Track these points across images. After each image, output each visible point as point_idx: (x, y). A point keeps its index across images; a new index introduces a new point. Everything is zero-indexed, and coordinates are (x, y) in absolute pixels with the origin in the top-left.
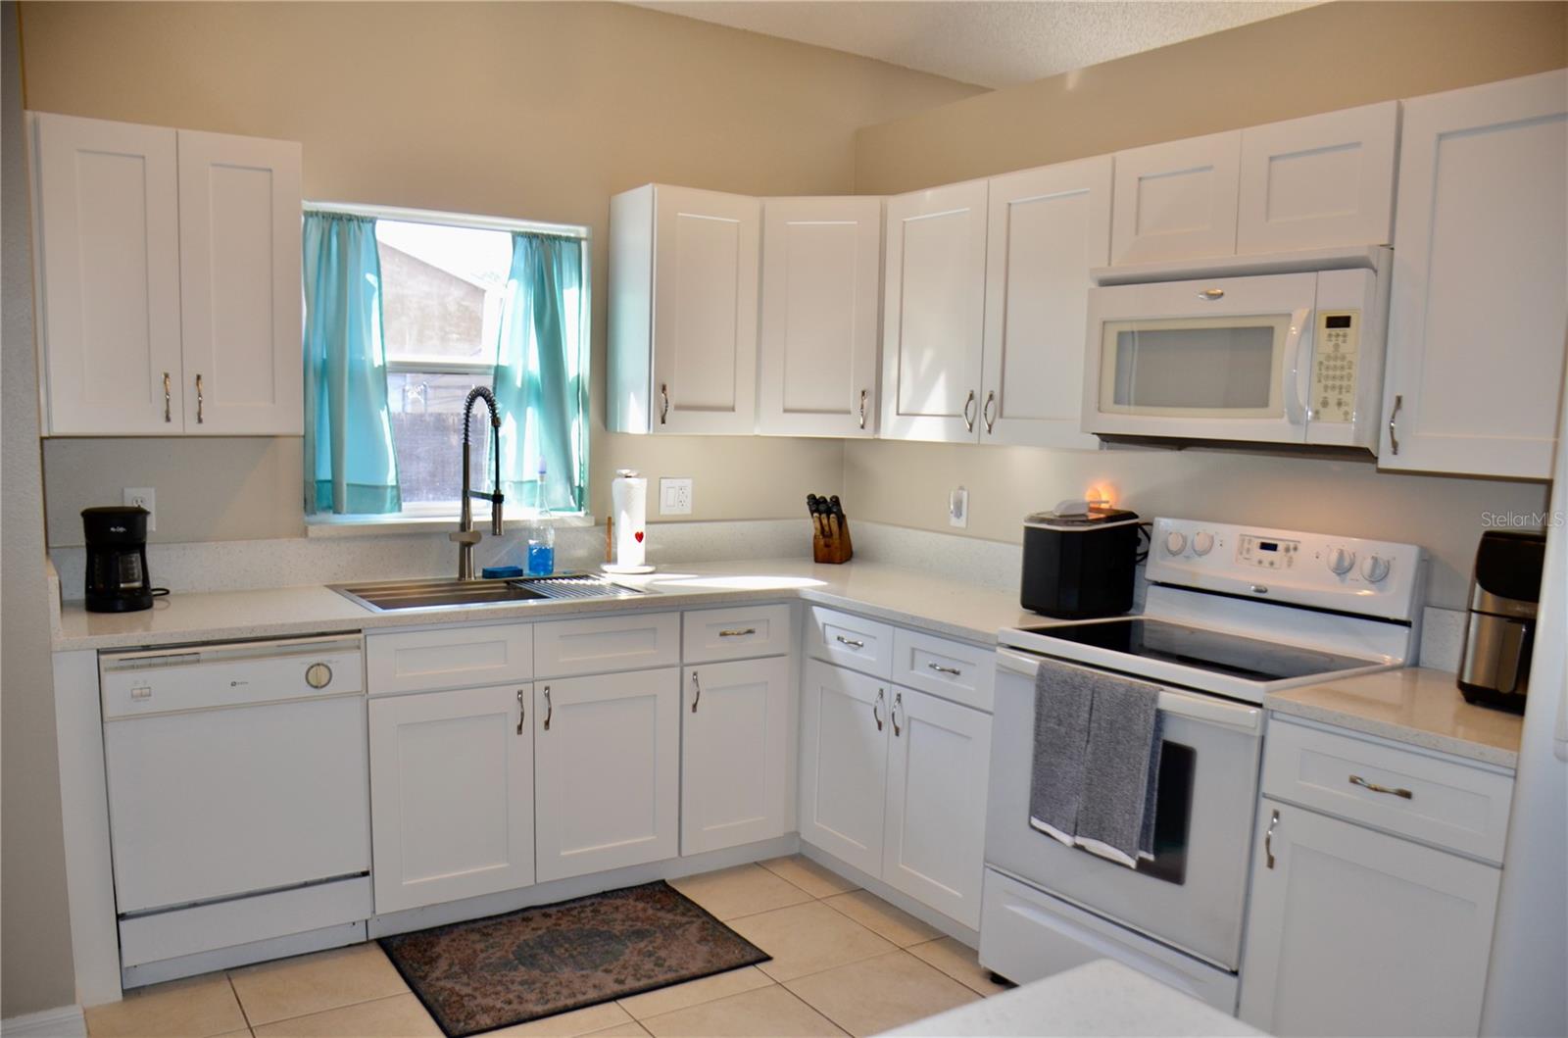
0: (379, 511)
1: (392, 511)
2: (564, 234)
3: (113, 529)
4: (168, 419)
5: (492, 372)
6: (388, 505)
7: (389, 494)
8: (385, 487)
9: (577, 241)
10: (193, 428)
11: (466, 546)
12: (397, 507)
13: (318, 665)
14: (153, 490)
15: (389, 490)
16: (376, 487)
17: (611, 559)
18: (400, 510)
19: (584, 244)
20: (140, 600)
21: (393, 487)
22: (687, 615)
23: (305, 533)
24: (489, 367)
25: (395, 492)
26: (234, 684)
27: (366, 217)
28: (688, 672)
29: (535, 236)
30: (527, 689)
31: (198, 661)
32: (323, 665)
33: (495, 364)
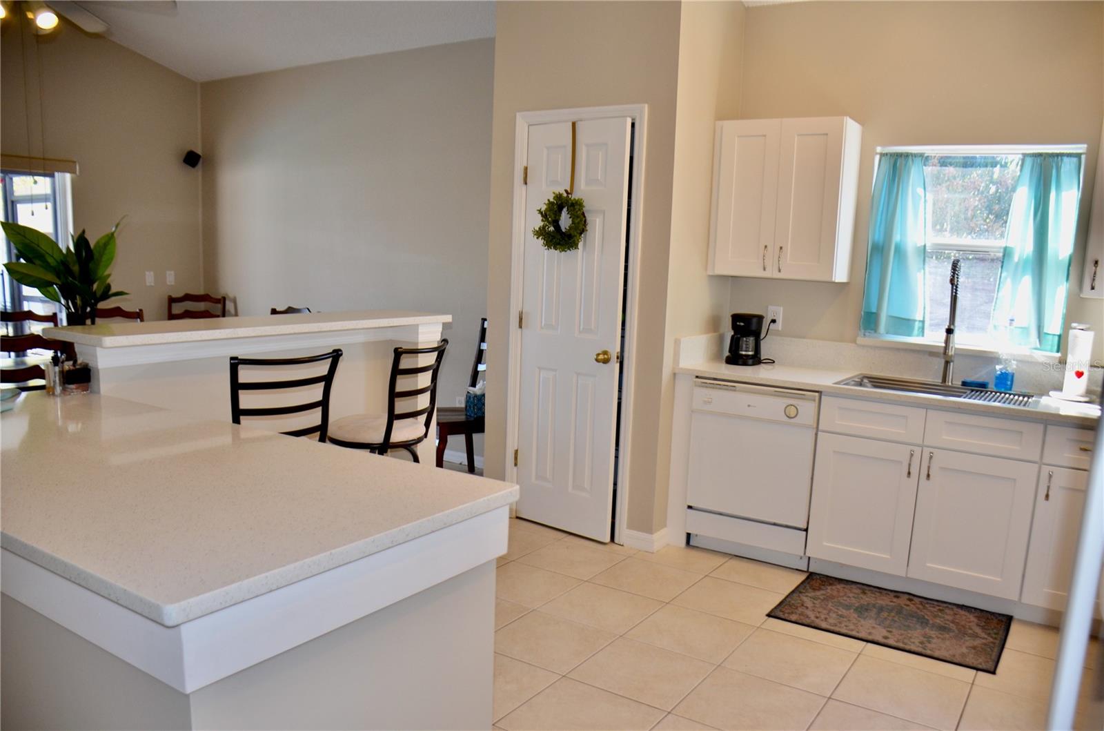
0: (910, 335)
1: (918, 336)
2: (1065, 151)
3: (738, 323)
4: (764, 269)
5: (1002, 250)
6: (916, 331)
7: (917, 325)
8: (915, 321)
9: (1078, 156)
10: (777, 275)
11: (947, 363)
12: (921, 334)
13: (792, 405)
14: (782, 308)
15: (917, 323)
16: (909, 320)
17: (1059, 388)
18: (923, 336)
19: (1083, 157)
20: (756, 360)
21: (920, 321)
23: (854, 341)
24: (1000, 248)
25: (921, 324)
26: (749, 406)
27: (917, 154)
28: (1046, 470)
29: (1040, 155)
30: (917, 451)
31: (735, 391)
32: (794, 406)
33: (1004, 245)
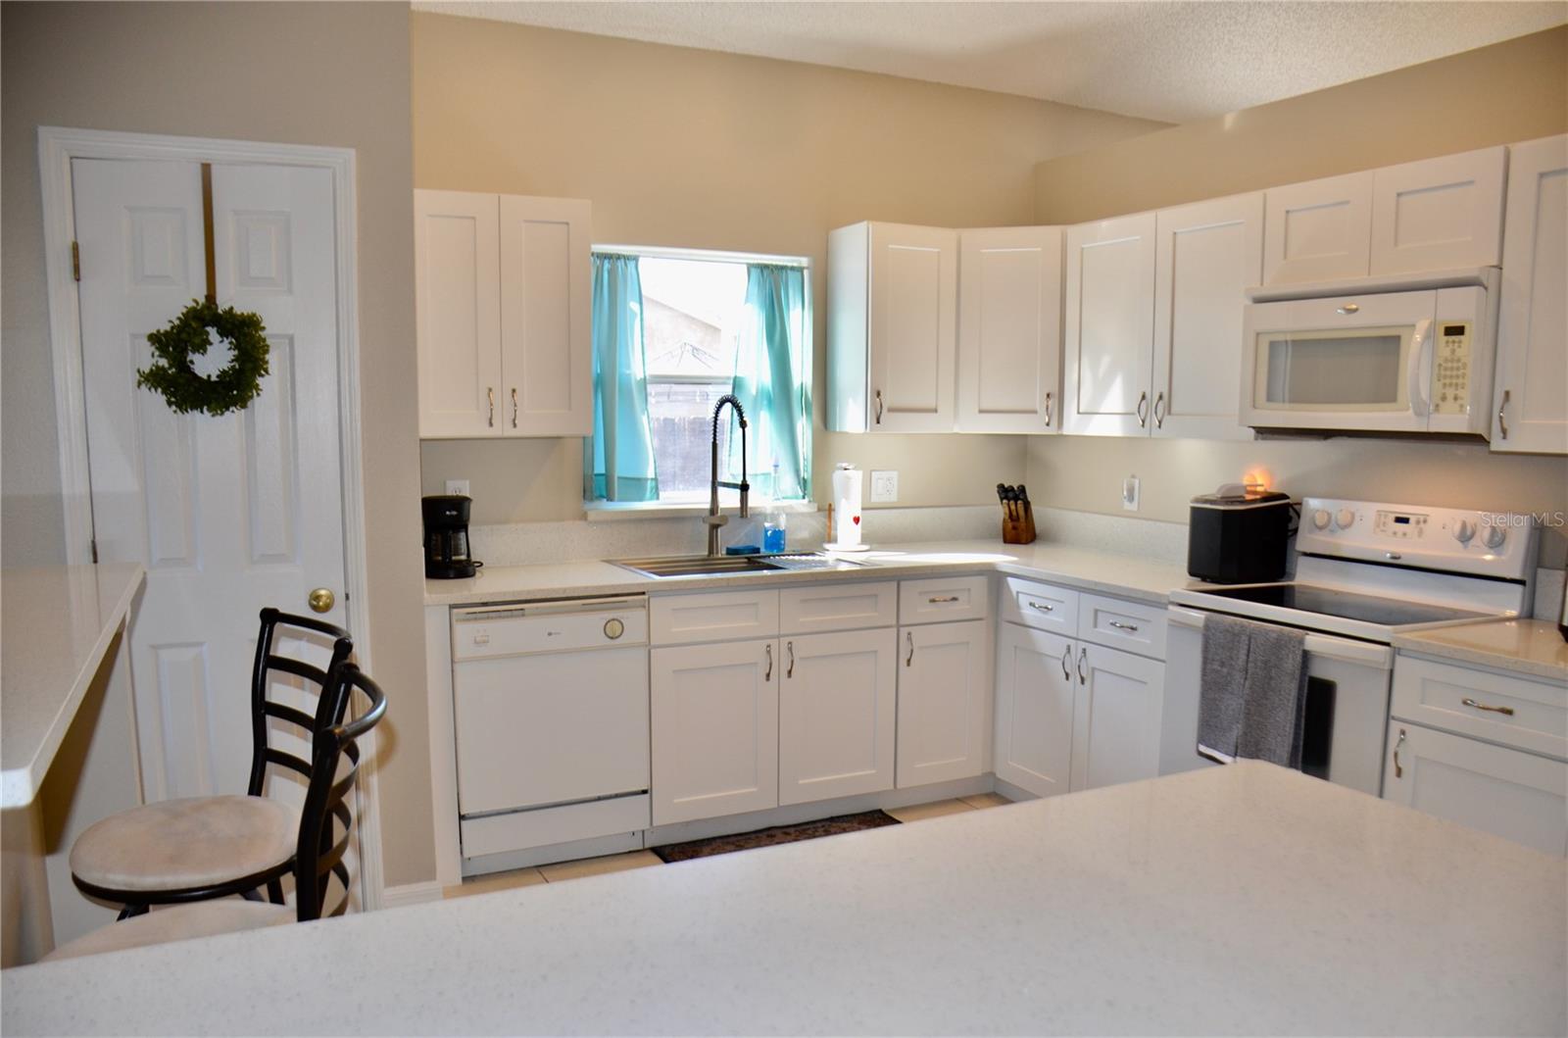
0: (641, 499)
1: (651, 499)
2: (790, 264)
3: (448, 513)
4: (491, 424)
5: (732, 382)
6: (648, 494)
7: (649, 484)
8: (646, 479)
9: (801, 270)
10: (511, 432)
11: (714, 527)
12: (655, 496)
13: (613, 620)
14: (468, 482)
15: (649, 482)
16: (639, 479)
17: (832, 539)
18: (658, 498)
19: (806, 272)
20: (465, 570)
21: (652, 479)
22: (902, 583)
23: (584, 517)
24: (729, 378)
25: (654, 483)
26: (550, 634)
27: (631, 256)
28: (904, 631)
29: (766, 266)
30: (774, 643)
31: (523, 615)
32: (617, 620)
33: (733, 376)
